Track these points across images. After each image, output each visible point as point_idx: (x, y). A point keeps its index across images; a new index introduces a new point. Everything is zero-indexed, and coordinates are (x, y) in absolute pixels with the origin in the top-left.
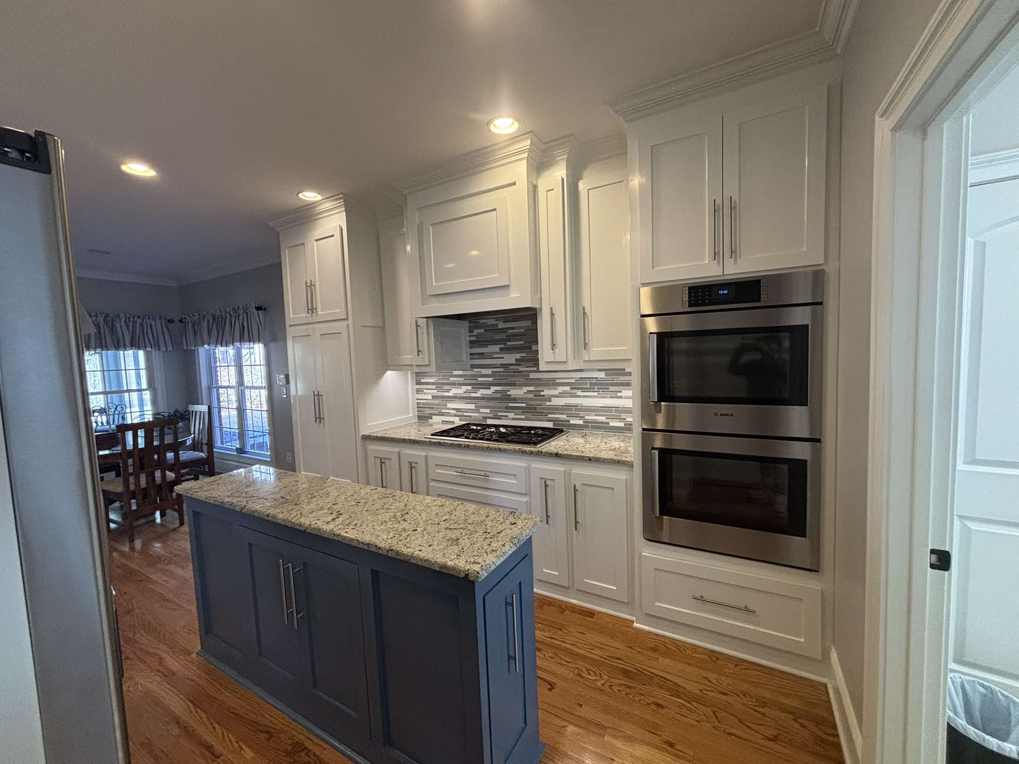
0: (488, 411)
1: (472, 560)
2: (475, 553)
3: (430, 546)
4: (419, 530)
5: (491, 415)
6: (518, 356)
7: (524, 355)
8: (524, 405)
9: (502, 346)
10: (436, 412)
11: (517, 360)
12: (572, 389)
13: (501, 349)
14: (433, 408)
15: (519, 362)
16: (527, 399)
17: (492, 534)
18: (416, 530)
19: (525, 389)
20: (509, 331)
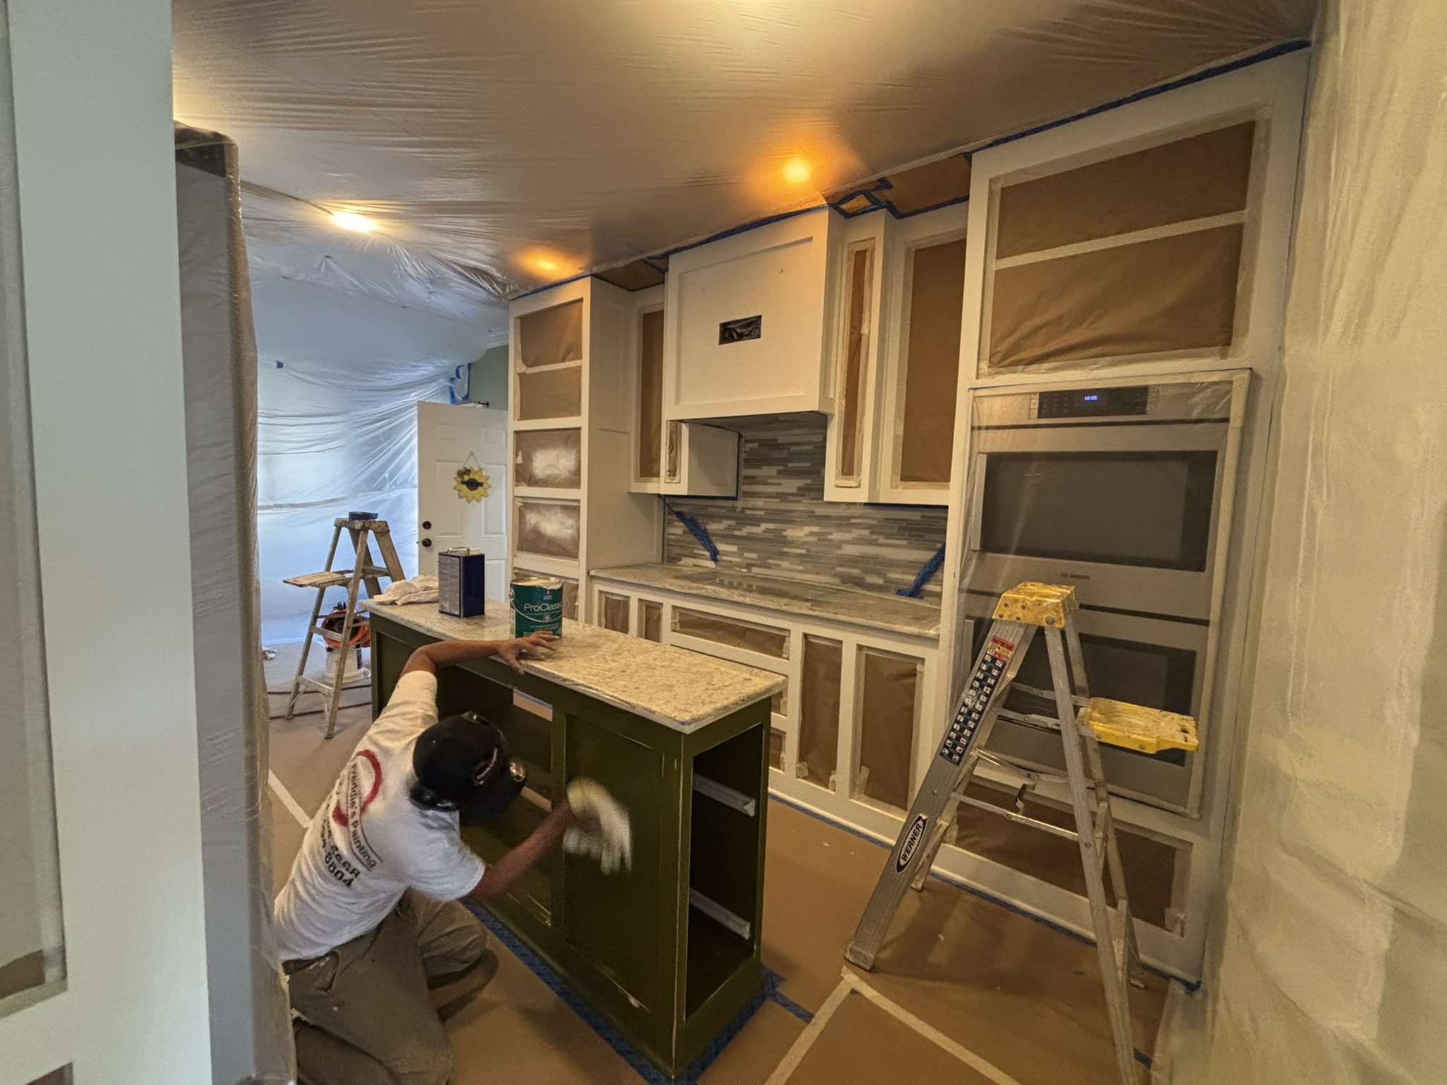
0: (754, 556)
1: (683, 707)
2: (690, 702)
3: (636, 688)
4: (628, 672)
5: (759, 562)
6: (801, 483)
7: (809, 481)
8: (803, 551)
9: (781, 468)
10: (687, 552)
11: (799, 488)
12: (872, 533)
13: (779, 472)
14: (684, 547)
15: (802, 492)
16: (807, 543)
17: (717, 686)
18: (625, 672)
19: (807, 529)
20: (793, 448)
